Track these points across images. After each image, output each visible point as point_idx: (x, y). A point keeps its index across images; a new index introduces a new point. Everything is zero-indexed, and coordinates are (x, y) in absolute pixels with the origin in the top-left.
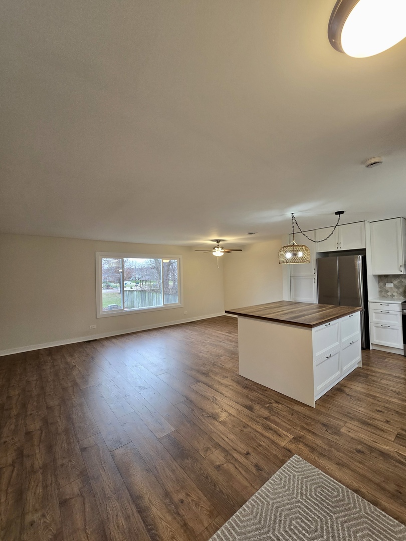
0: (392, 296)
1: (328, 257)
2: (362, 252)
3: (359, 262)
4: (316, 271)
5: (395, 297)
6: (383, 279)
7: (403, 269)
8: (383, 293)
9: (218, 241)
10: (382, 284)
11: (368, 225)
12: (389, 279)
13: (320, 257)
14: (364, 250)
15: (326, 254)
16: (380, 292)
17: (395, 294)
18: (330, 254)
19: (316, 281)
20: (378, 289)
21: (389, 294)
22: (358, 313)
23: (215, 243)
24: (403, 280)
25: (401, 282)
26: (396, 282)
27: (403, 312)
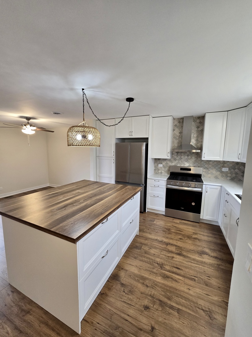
0: (161, 173)
1: (124, 142)
2: (146, 140)
3: (144, 148)
4: (114, 154)
5: (163, 174)
6: (157, 161)
7: (169, 155)
8: (156, 171)
9: (28, 119)
10: (156, 164)
11: (151, 119)
12: (160, 161)
13: (118, 142)
14: (147, 138)
15: (123, 140)
16: (155, 170)
17: (163, 172)
18: (126, 141)
19: (114, 161)
20: (154, 168)
21: (160, 171)
22: (139, 193)
23: (25, 120)
24: (168, 162)
25: (167, 163)
26: (164, 163)
27: (167, 186)
